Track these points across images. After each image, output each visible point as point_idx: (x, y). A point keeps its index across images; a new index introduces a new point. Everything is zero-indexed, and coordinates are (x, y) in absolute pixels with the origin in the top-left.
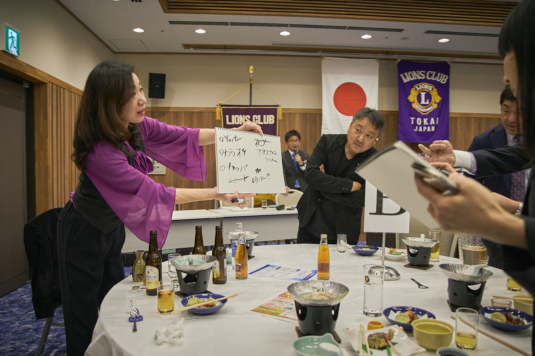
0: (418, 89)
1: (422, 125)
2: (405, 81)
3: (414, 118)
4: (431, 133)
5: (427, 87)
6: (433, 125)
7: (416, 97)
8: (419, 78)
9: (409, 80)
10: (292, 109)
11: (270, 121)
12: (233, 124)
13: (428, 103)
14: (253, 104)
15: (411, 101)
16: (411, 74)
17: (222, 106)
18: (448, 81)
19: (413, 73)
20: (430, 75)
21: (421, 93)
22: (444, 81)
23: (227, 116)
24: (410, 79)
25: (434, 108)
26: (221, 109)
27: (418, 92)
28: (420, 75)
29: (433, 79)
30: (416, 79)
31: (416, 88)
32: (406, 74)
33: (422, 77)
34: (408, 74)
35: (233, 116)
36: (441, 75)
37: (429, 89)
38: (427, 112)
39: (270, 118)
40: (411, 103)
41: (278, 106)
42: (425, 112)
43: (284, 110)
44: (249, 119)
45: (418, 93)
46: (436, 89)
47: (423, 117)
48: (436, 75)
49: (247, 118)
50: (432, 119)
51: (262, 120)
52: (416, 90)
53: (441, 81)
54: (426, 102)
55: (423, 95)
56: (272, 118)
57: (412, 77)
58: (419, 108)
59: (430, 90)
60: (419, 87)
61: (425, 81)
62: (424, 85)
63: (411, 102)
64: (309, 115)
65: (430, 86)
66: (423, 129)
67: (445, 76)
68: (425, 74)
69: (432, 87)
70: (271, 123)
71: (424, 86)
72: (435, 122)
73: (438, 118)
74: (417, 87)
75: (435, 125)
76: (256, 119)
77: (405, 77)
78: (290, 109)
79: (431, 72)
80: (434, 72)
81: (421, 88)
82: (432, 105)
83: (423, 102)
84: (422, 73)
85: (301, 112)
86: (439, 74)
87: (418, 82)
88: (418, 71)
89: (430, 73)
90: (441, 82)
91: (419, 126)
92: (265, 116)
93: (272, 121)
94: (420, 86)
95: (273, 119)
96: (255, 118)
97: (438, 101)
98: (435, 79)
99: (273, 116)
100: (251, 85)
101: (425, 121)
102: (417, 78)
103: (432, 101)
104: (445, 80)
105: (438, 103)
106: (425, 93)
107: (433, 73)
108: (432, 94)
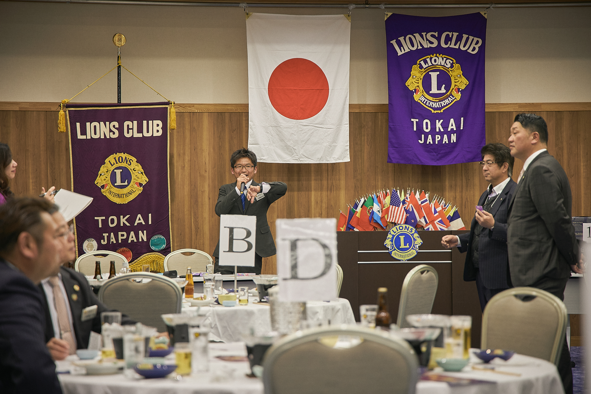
0: (424, 66)
1: (433, 132)
2: (400, 53)
3: (417, 120)
4: (451, 146)
5: (440, 61)
6: (452, 131)
7: (421, 82)
8: (426, 45)
9: (407, 50)
10: (195, 106)
11: (155, 131)
12: (89, 137)
13: (443, 91)
14: (123, 102)
15: (411, 88)
16: (410, 39)
17: (68, 106)
18: (482, 49)
19: (415, 37)
20: (448, 39)
21: (430, 73)
22: (474, 49)
23: (78, 124)
24: (409, 49)
25: (456, 100)
26: (67, 112)
27: (425, 72)
28: (427, 40)
29: (452, 46)
30: (420, 47)
31: (420, 64)
32: (401, 39)
33: (431, 43)
34: (405, 39)
35: (88, 124)
36: (468, 39)
37: (445, 65)
38: (442, 107)
39: (155, 125)
40: (412, 93)
41: (168, 103)
42: (439, 109)
43: (181, 106)
44: (116, 128)
45: (424, 74)
46: (457, 65)
47: (433, 118)
48: (459, 39)
49: (114, 126)
50: (452, 121)
51: (140, 130)
52: (421, 67)
53: (468, 49)
54: (439, 88)
55: (434, 76)
56: (158, 125)
57: (413, 46)
58: (427, 102)
59: (448, 68)
60: (426, 62)
61: (439, 50)
62: (436, 58)
63: (412, 91)
64: (227, 115)
65: (447, 59)
66: (434, 139)
67: (476, 39)
68: (439, 39)
69: (451, 62)
70: (156, 134)
71: (435, 61)
72: (458, 125)
73: (462, 119)
74: (422, 63)
75: (458, 132)
76: (128, 129)
77: (400, 45)
78: (193, 105)
79: (450, 34)
80: (456, 34)
81: (430, 64)
82: (451, 94)
83: (434, 90)
84: (433, 36)
85: (212, 109)
86: (465, 36)
87: (424, 52)
88: (424, 34)
89: (448, 35)
90: (470, 51)
91: (426, 135)
92: (145, 122)
93: (158, 131)
94: (428, 60)
95: (160, 128)
96: (128, 126)
97: (463, 87)
98: (457, 47)
99: (160, 123)
100: (119, 67)
101: (439, 125)
102: (421, 45)
103: (453, 86)
104: (477, 47)
105: (462, 92)
106: (438, 73)
107: (453, 35)
108: (450, 73)
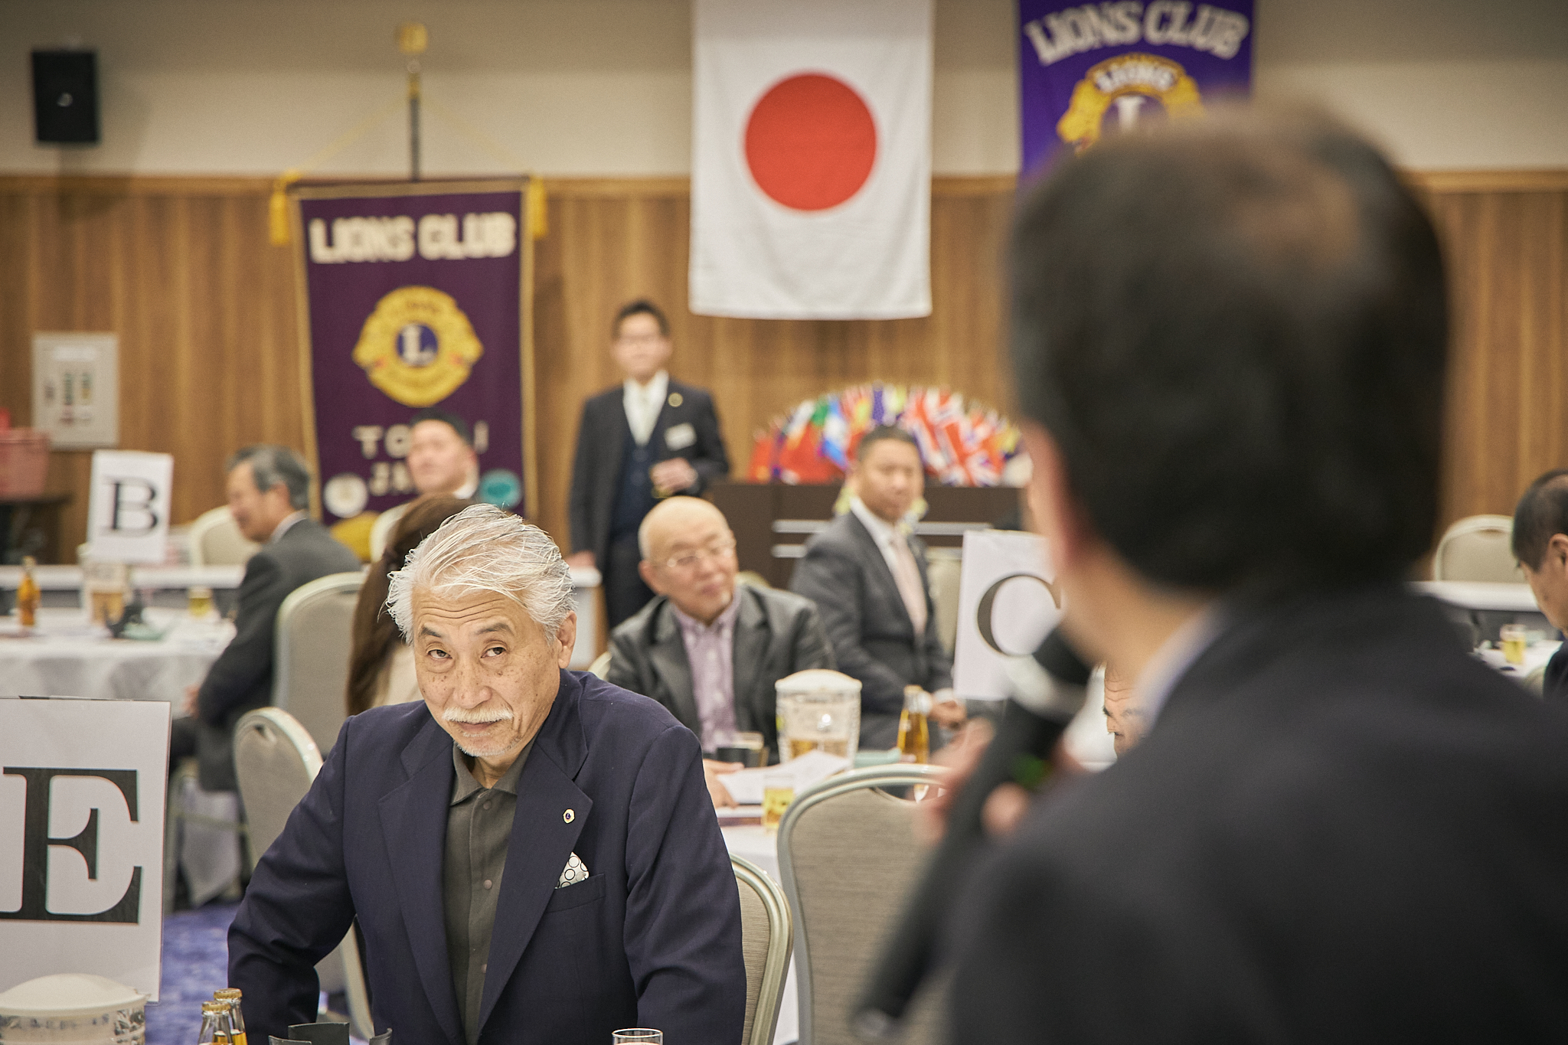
0: (1106, 85)
2: (1049, 56)
5: (1147, 72)
7: (1095, 121)
8: (1112, 36)
9: (1066, 51)
11: (496, 243)
12: (342, 257)
14: (424, 172)
15: (1070, 137)
16: (1074, 21)
17: (298, 185)
18: (1247, 42)
19: (1083, 13)
20: (1164, 21)
21: (1119, 101)
22: (1226, 45)
23: (317, 225)
24: (1071, 46)
26: (294, 199)
27: (1107, 98)
28: (1115, 24)
29: (1175, 38)
30: (1096, 42)
31: (1095, 81)
32: (1053, 22)
34: (1059, 20)
35: (340, 223)
36: (1211, 19)
37: (1155, 82)
40: (1070, 148)
45: (1106, 103)
46: (1187, 80)
48: (1191, 18)
51: (460, 237)
52: (1097, 87)
53: (1212, 44)
55: (1128, 109)
56: (503, 227)
57: (1080, 37)
59: (1163, 89)
60: (1109, 75)
61: (1142, 48)
62: (1135, 67)
65: (1163, 68)
67: (1232, 18)
68: (1141, 19)
69: (1174, 75)
70: (497, 251)
71: (1132, 72)
74: (1102, 77)
76: (434, 235)
77: (1048, 35)
79: (1167, 8)
80: (1183, 8)
81: (1122, 81)
84: (1129, 15)
86: (1205, 13)
87: (1104, 54)
88: (1107, 9)
89: (1163, 11)
90: (1215, 50)
92: (471, 219)
93: (502, 243)
94: (1117, 71)
95: (507, 235)
96: (433, 226)
98: (1185, 40)
99: (507, 220)
100: (414, 101)
102: (1101, 38)
104: (1235, 40)
106: (1139, 100)
107: (1176, 10)
108: (1168, 102)
